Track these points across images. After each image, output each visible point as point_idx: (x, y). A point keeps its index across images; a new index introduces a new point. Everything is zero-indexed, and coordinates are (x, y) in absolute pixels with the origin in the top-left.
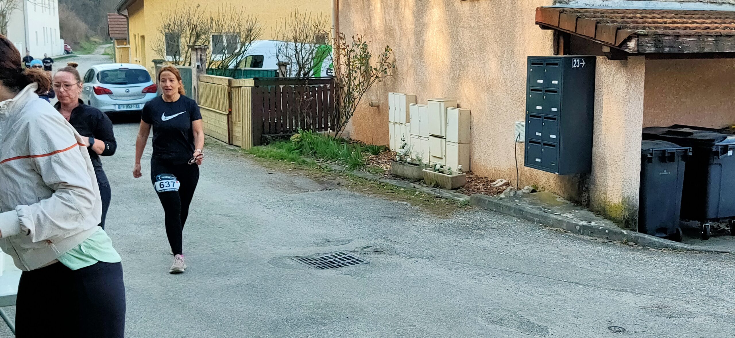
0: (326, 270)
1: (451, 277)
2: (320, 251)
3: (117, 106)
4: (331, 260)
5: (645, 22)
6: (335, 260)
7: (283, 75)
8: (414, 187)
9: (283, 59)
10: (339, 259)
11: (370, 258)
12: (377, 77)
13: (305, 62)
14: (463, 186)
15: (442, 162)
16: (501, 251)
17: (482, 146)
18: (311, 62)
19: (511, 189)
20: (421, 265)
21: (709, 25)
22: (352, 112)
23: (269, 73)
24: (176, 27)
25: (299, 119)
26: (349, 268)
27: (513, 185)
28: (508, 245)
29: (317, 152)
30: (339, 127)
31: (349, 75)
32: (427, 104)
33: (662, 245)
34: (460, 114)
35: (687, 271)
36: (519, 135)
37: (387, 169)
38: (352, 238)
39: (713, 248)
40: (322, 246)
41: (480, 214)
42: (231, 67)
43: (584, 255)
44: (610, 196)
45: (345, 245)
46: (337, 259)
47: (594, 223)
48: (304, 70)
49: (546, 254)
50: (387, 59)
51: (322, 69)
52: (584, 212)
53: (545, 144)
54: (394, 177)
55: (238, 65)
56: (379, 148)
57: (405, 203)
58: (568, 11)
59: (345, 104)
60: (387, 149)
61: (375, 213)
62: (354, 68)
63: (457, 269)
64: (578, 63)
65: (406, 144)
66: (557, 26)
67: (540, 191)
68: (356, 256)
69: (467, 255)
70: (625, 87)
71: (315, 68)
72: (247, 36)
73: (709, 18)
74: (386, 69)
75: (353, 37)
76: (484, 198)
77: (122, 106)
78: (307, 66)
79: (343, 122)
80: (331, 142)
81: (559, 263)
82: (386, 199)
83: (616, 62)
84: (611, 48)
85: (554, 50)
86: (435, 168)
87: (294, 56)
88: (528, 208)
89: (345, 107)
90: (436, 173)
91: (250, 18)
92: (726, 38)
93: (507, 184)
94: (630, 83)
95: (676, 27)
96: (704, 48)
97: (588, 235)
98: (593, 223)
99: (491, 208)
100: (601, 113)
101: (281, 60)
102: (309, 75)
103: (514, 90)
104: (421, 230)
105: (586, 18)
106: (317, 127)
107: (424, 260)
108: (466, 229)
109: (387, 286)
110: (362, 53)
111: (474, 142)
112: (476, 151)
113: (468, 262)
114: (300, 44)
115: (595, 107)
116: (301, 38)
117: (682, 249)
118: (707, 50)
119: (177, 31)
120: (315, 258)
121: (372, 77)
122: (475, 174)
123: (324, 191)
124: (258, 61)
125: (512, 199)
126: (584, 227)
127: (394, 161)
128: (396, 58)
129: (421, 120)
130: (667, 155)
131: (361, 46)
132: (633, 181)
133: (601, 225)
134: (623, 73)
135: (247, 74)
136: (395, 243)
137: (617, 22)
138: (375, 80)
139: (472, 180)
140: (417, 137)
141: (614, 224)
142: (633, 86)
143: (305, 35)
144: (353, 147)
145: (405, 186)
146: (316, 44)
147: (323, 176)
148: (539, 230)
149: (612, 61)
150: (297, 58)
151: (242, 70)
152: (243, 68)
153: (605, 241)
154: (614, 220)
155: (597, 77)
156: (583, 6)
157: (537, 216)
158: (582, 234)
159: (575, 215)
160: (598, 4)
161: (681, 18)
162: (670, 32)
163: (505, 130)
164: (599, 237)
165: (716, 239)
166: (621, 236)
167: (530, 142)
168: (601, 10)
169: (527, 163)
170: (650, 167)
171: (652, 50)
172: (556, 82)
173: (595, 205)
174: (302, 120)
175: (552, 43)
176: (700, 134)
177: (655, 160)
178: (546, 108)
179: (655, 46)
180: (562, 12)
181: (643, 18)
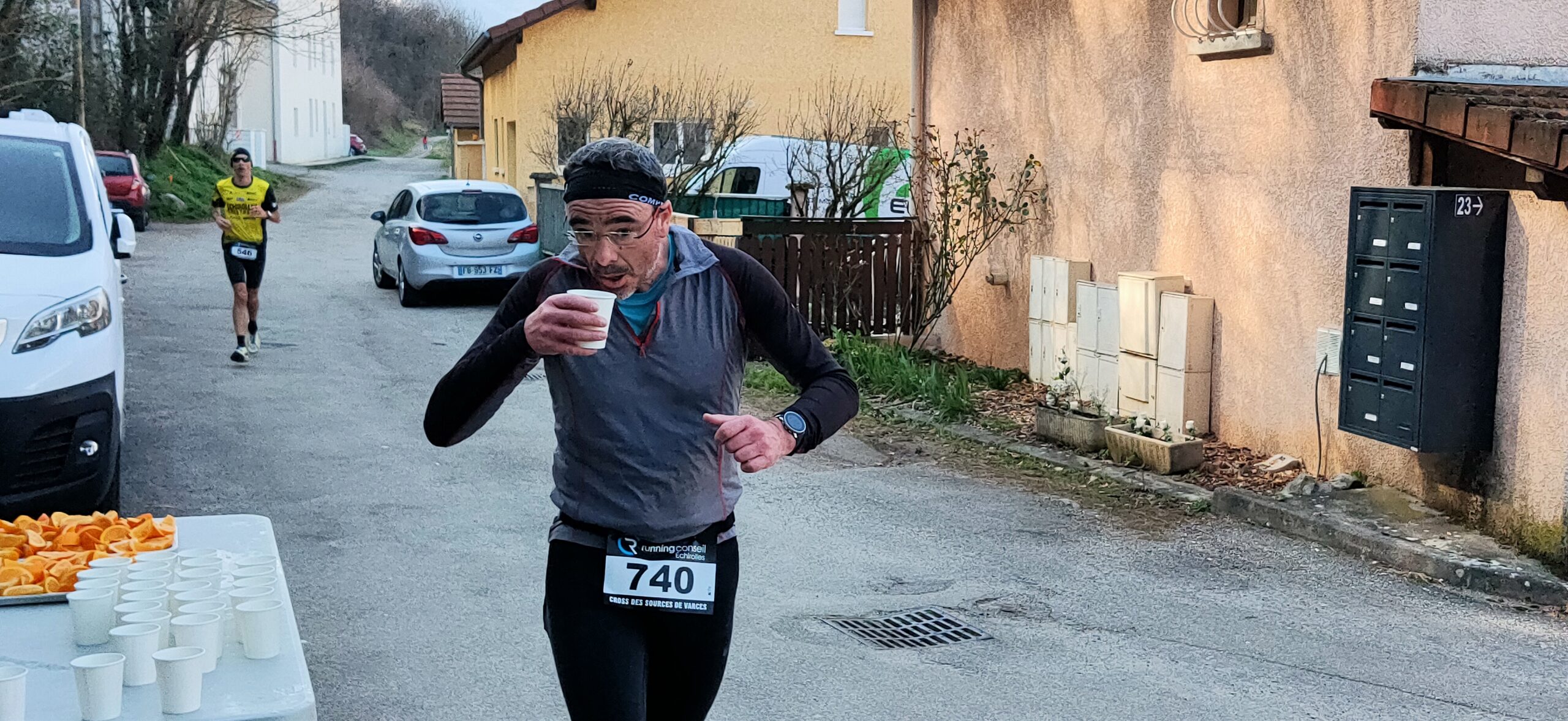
0: (896, 651)
1: (1175, 680)
2: (882, 604)
3: (456, 269)
4: (909, 627)
6: (915, 628)
7: (801, 211)
8: (1087, 465)
9: (801, 176)
10: (926, 625)
11: (993, 627)
12: (1006, 221)
13: (846, 184)
14: (1195, 468)
15: (1148, 412)
16: (1288, 623)
17: (1238, 379)
18: (859, 184)
19: (1306, 479)
20: (1108, 647)
22: (949, 294)
23: (771, 206)
24: (583, 105)
25: (835, 307)
26: (948, 648)
27: (1309, 469)
28: (1302, 606)
29: (873, 379)
30: (921, 327)
31: (946, 215)
32: (1116, 282)
34: (1191, 307)
36: (1326, 359)
37: (1024, 421)
38: (952, 577)
40: (885, 593)
41: (1235, 532)
42: (690, 192)
43: (1477, 637)
44: (1534, 504)
45: (937, 593)
46: (920, 626)
47: (1498, 563)
48: (844, 199)
49: (1390, 633)
50: (1029, 182)
51: (881, 199)
52: (1473, 538)
53: (1387, 383)
54: (1040, 440)
55: (706, 187)
56: (1007, 374)
57: (1067, 501)
58: (1446, 90)
59: (935, 277)
60: (1023, 376)
61: (1000, 521)
62: (956, 201)
63: (1191, 660)
64: (1468, 205)
65: (1068, 370)
66: (1422, 122)
67: (1371, 486)
68: (963, 619)
69: (1212, 628)
71: (867, 197)
72: (728, 127)
74: (1026, 205)
75: (957, 135)
76: (1244, 497)
77: (466, 269)
78: (851, 192)
79: (928, 316)
80: (903, 360)
81: (1422, 656)
82: (1024, 491)
83: (1556, 204)
84: (1547, 175)
85: (1411, 176)
86: (1133, 425)
87: (824, 170)
88: (1346, 524)
89: (935, 283)
90: (1137, 436)
91: (735, 90)
93: (1296, 466)
97: (1483, 590)
98: (1495, 564)
99: (1260, 519)
100: (1517, 317)
101: (794, 179)
102: (853, 211)
103: (1317, 259)
104: (1104, 566)
105: (1490, 107)
106: (872, 323)
107: (1113, 637)
108: (1207, 566)
109: (1035, 695)
110: (974, 169)
111: (1221, 369)
112: (1225, 389)
113: (1215, 646)
114: (838, 145)
115: (1504, 304)
116: (841, 134)
119: (583, 114)
120: (871, 621)
121: (995, 222)
122: (1222, 439)
123: (888, 469)
124: (747, 178)
125: (1308, 501)
126: (1472, 571)
127: (1040, 405)
128: (1050, 181)
129: (1103, 317)
131: (974, 155)
133: (1514, 569)
135: (726, 208)
136: (1049, 592)
137: (1560, 117)
138: (1002, 227)
139: (1216, 455)
140: (1092, 354)
141: (1542, 569)
143: (849, 126)
144: (949, 371)
145: (1064, 462)
146: (870, 145)
147: (884, 434)
148: (1370, 574)
149: (1548, 202)
150: (831, 175)
151: (714, 199)
152: (717, 195)
153: (1523, 604)
154: (1544, 559)
155: (1510, 236)
156: (1480, 79)
157: (1367, 542)
158: (1471, 587)
159: (1453, 545)
160: (1511, 75)
163: (1291, 346)
164: (1508, 597)
166: (1560, 595)
167: (1354, 376)
168: (1521, 88)
169: (1344, 424)
172: (1417, 246)
173: (1499, 524)
174: (841, 310)
175: (1406, 159)
178: (1393, 303)
180: (1432, 90)
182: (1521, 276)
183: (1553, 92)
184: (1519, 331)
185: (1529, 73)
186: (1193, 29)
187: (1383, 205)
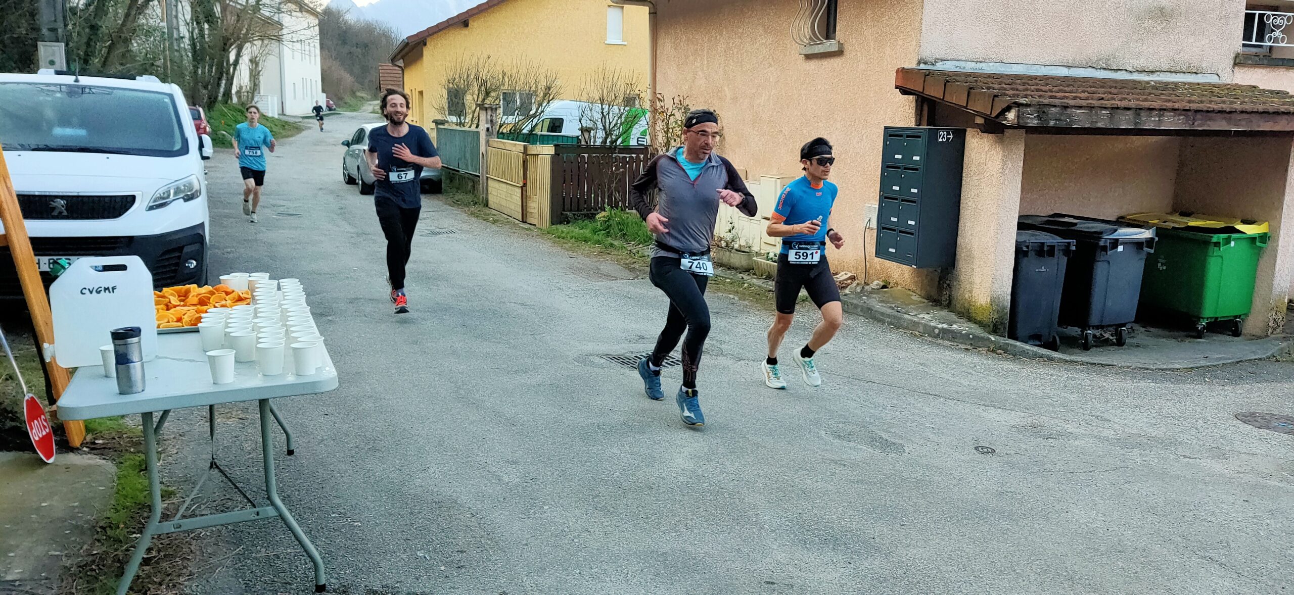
2: (633, 349)
5: (1027, 90)
7: (586, 141)
8: (743, 278)
9: (587, 124)
13: (612, 128)
18: (619, 127)
19: (859, 285)
21: (1103, 96)
23: (570, 142)
24: (462, 81)
27: (860, 279)
31: (667, 144)
33: (1036, 355)
35: (1065, 386)
36: (869, 220)
39: (1096, 360)
40: (634, 342)
42: (523, 130)
44: (976, 295)
52: (944, 313)
53: (901, 232)
57: (732, 296)
58: (935, 74)
64: (945, 136)
66: (921, 91)
67: (892, 287)
70: (1000, 166)
73: (1102, 87)
83: (990, 136)
84: (984, 119)
85: (916, 120)
86: (768, 257)
88: (878, 306)
92: (1123, 112)
94: (1006, 161)
95: (1065, 96)
96: (1096, 122)
97: (948, 340)
100: (968, 196)
101: (584, 126)
103: (867, 166)
105: (957, 83)
114: (607, 105)
115: (963, 189)
116: (609, 98)
117: (1059, 360)
118: (1100, 125)
119: (462, 86)
120: (628, 357)
124: (557, 124)
125: (859, 295)
126: (944, 331)
130: (1046, 249)
132: (1004, 279)
133: (964, 329)
134: (999, 149)
135: (544, 141)
137: (993, 88)
141: (979, 329)
142: (1010, 165)
145: (731, 277)
147: (633, 262)
148: (891, 332)
149: (986, 135)
151: (538, 135)
152: (540, 133)
153: (969, 347)
154: (981, 324)
155: (966, 153)
156: (952, 69)
157: (889, 316)
158: (942, 338)
159: (933, 317)
160: (969, 67)
161: (1068, 86)
162: (1057, 102)
163: (852, 214)
164: (961, 343)
165: (1098, 349)
166: (987, 342)
167: (884, 228)
168: (974, 74)
169: (878, 254)
170: (1025, 261)
171: (1035, 123)
172: (917, 158)
173: (958, 306)
174: (610, 197)
175: (914, 112)
176: (1086, 225)
177: (1031, 254)
178: (905, 189)
179: (1039, 118)
180: (928, 74)
181: (1024, 84)
182: (972, 174)
183: (990, 76)
184: (970, 204)
186: (802, 41)
187: (901, 136)
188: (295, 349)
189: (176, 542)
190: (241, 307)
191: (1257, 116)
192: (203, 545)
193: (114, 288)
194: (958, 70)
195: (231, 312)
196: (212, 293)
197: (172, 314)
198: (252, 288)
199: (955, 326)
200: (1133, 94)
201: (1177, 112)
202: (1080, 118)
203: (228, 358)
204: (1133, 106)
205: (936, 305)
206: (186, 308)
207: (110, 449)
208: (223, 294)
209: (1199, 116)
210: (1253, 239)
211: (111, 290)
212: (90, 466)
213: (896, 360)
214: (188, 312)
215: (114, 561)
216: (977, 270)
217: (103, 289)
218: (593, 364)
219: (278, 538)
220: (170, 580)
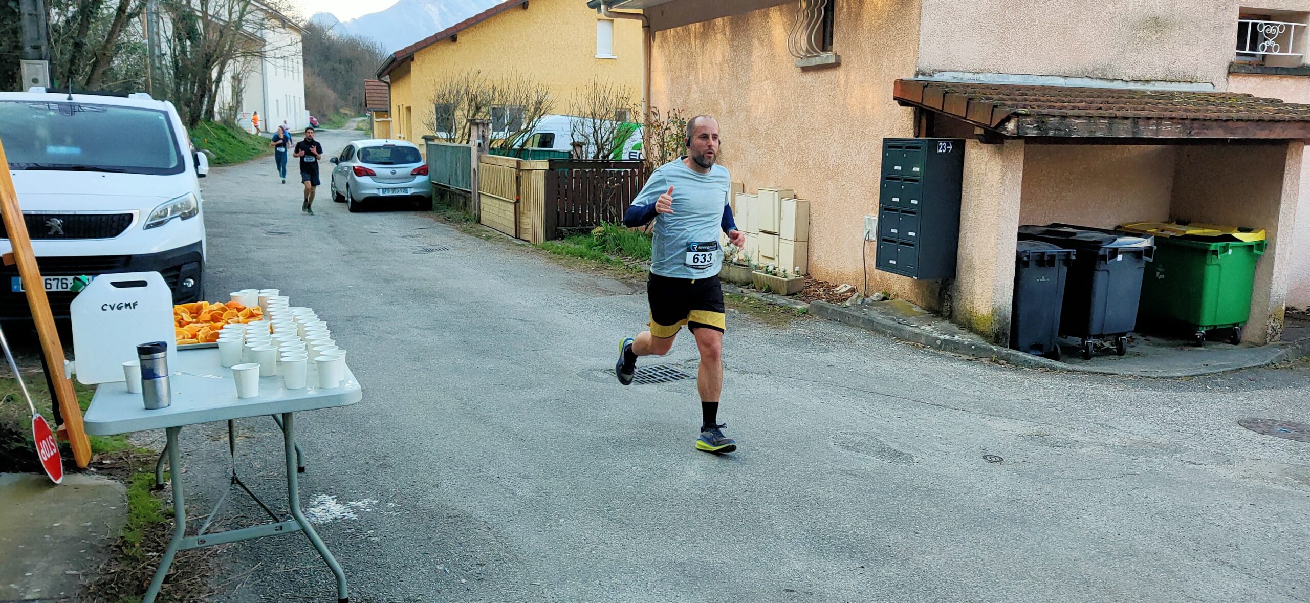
5: (1026, 100)
7: (578, 157)
8: (743, 292)
9: (578, 138)
13: (604, 142)
14: (801, 292)
15: (775, 263)
19: (859, 297)
21: (1101, 105)
23: (562, 157)
24: (452, 97)
25: (601, 210)
27: (860, 291)
29: (624, 248)
35: (1069, 395)
36: (869, 232)
39: (1098, 369)
41: (822, 324)
44: (977, 306)
52: (946, 324)
53: (901, 243)
58: (932, 85)
64: (945, 147)
66: (920, 102)
67: (892, 299)
70: (1000, 177)
72: (536, 110)
73: (1099, 97)
76: (825, 306)
83: (990, 147)
84: (983, 130)
85: (915, 132)
87: (590, 134)
88: (880, 318)
90: (769, 276)
92: (1121, 121)
94: (1006, 171)
95: (1063, 106)
96: (1095, 132)
97: (950, 351)
99: (835, 317)
101: (576, 141)
103: (864, 178)
105: (956, 94)
108: (807, 341)
111: (813, 239)
114: (599, 120)
116: (601, 113)
117: (1062, 370)
118: (1099, 134)
119: (452, 102)
124: (548, 140)
125: (859, 307)
126: (946, 342)
129: (749, 213)
130: (1046, 259)
132: (1005, 289)
133: (966, 340)
134: (998, 159)
135: (536, 156)
137: (992, 99)
141: (981, 339)
142: (1010, 175)
145: (731, 291)
149: (985, 145)
150: (594, 136)
152: (531, 148)
153: (971, 358)
154: (982, 334)
156: (950, 79)
157: (890, 327)
158: (944, 350)
159: (935, 328)
160: (967, 78)
161: (1066, 96)
162: (1056, 112)
163: (851, 226)
164: (963, 354)
165: (1099, 359)
166: (990, 352)
167: (884, 240)
168: (972, 85)
169: (879, 266)
170: (1025, 271)
171: (1034, 133)
172: (917, 169)
173: (959, 317)
174: (605, 211)
175: (912, 123)
176: (1084, 235)
177: (1032, 264)
178: (905, 200)
179: (1038, 128)
180: (926, 85)
181: (1022, 95)
182: (971, 184)
183: (988, 87)
184: (970, 215)
185: (977, 76)
186: (798, 53)
187: (900, 147)
188: (319, 362)
189: (192, 560)
190: (254, 323)
191: (1254, 124)
192: (220, 563)
193: (135, 304)
194: (955, 81)
195: (248, 328)
196: (224, 310)
197: (188, 331)
198: (262, 303)
199: (957, 337)
200: (1130, 103)
201: (1175, 121)
202: (1079, 128)
203: (253, 372)
204: (1132, 115)
205: (937, 317)
206: (199, 325)
207: (117, 469)
208: (235, 311)
209: (1196, 124)
210: (1250, 247)
211: (132, 305)
212: (100, 486)
213: (900, 372)
214: (203, 330)
215: (132, 580)
216: (978, 280)
217: (124, 305)
218: (597, 379)
219: (296, 554)
220: (191, 597)
